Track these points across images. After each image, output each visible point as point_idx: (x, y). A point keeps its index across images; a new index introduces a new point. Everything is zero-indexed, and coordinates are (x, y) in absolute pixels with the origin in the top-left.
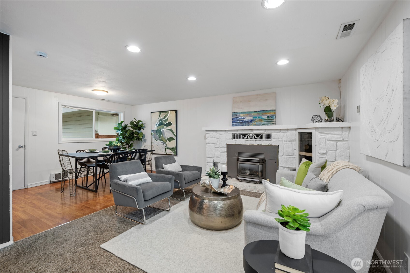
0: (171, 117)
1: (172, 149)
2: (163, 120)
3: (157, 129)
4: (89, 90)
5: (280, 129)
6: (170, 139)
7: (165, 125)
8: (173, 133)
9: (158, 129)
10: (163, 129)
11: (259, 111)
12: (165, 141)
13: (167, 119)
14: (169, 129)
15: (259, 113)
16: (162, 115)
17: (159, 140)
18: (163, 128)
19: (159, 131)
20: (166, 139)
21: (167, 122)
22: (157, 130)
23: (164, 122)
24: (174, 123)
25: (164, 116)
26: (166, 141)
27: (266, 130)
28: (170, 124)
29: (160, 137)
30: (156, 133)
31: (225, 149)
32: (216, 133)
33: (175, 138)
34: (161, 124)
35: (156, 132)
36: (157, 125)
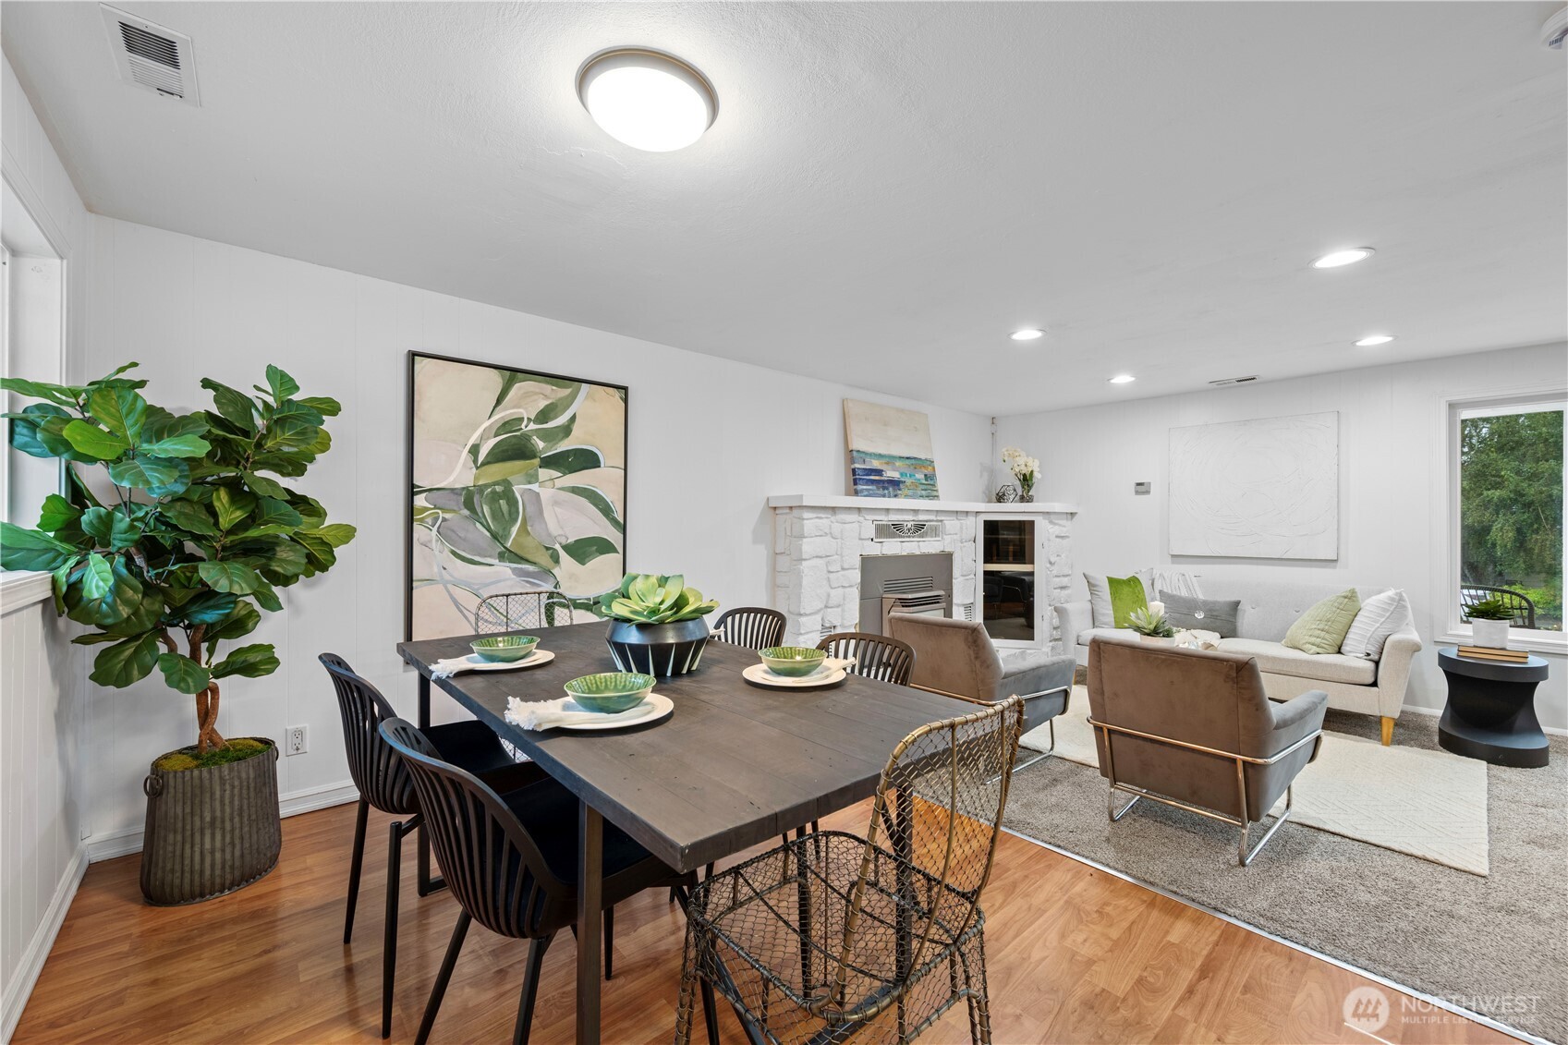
0: (594, 422)
1: (595, 603)
2: (532, 426)
3: (476, 478)
5: (957, 512)
6: (583, 550)
7: (549, 462)
8: (606, 510)
9: (487, 486)
10: (535, 487)
12: (545, 560)
14: (575, 490)
16: (527, 395)
17: (490, 556)
18: (532, 478)
19: (495, 497)
20: (557, 547)
21: (564, 446)
22: (481, 489)
23: (541, 445)
24: (611, 455)
25: (542, 404)
26: (556, 560)
28: (587, 460)
29: (506, 536)
30: (466, 512)
32: (833, 518)
33: (613, 536)
34: (514, 450)
35: (469, 504)
36: (474, 450)
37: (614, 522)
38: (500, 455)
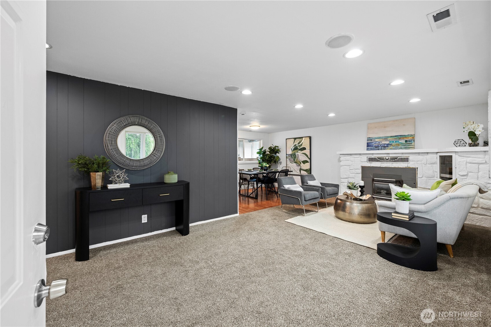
0: (305, 143)
1: (306, 170)
2: (298, 145)
4: (247, 127)
5: (419, 153)
6: (305, 162)
7: (299, 150)
8: (307, 156)
10: (298, 153)
11: (396, 136)
12: (299, 163)
13: (302, 145)
14: (303, 153)
15: (395, 137)
16: (297, 141)
17: (294, 162)
18: (298, 152)
19: (294, 155)
20: (301, 161)
21: (301, 147)
22: (292, 154)
23: (299, 147)
24: (308, 148)
25: (299, 142)
26: (301, 163)
27: (404, 154)
28: (304, 149)
29: (295, 160)
31: (360, 171)
32: (351, 156)
33: (309, 160)
34: (296, 149)
35: (291, 156)
36: (292, 149)
37: (308, 158)
38: (294, 149)
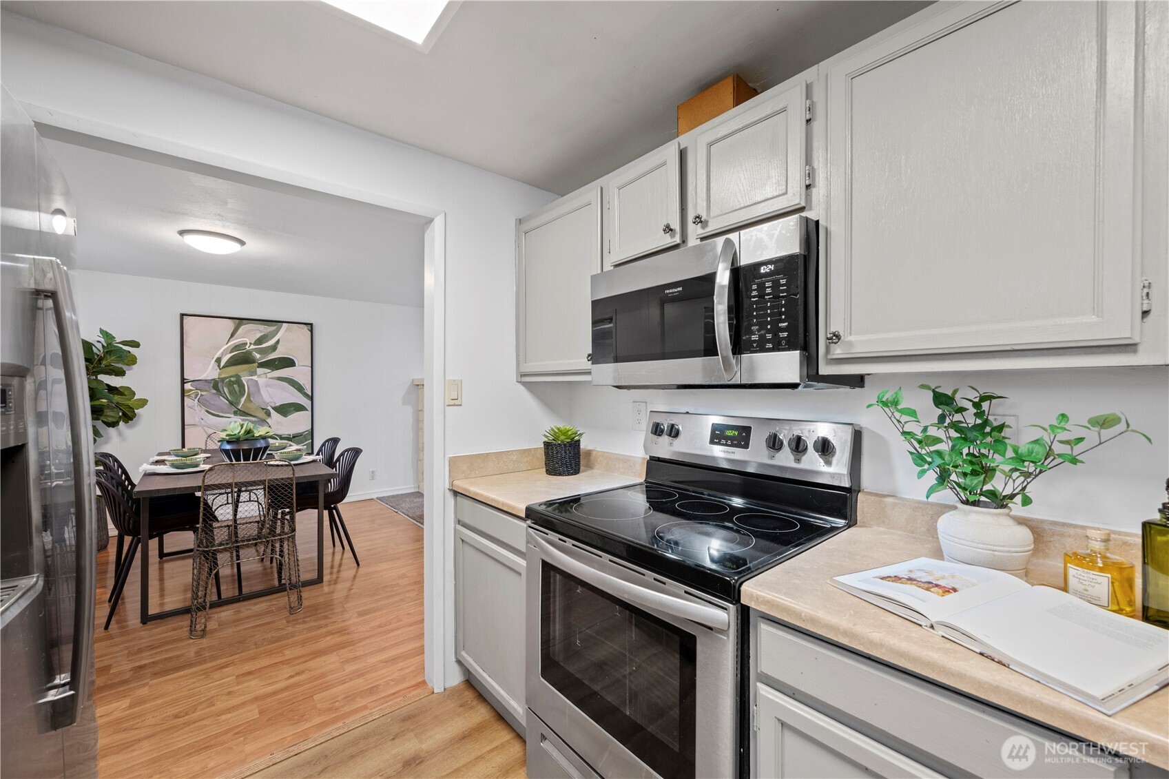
0: (290, 343)
1: (293, 437)
2: (252, 347)
3: (219, 374)
6: (284, 410)
7: (262, 365)
8: (300, 389)
9: (226, 378)
10: (255, 378)
12: (262, 415)
13: (274, 348)
14: (280, 379)
16: (249, 331)
17: (229, 413)
18: (254, 373)
19: (230, 384)
20: (269, 408)
21: (272, 356)
22: (222, 380)
23: (258, 356)
24: (302, 359)
25: (258, 335)
26: (269, 415)
28: (289, 363)
29: (238, 403)
30: (214, 391)
33: (306, 402)
34: (242, 359)
35: (216, 387)
36: (218, 360)
37: (305, 395)
38: (233, 362)
